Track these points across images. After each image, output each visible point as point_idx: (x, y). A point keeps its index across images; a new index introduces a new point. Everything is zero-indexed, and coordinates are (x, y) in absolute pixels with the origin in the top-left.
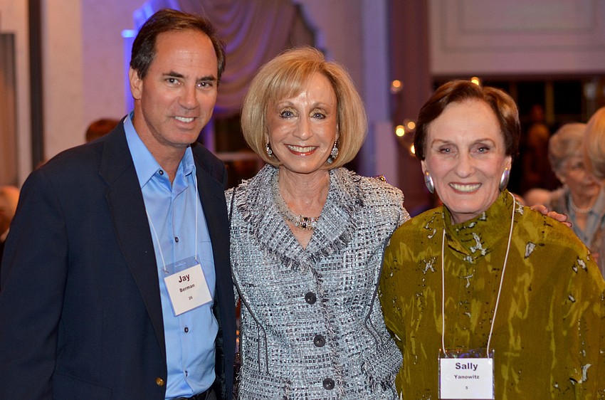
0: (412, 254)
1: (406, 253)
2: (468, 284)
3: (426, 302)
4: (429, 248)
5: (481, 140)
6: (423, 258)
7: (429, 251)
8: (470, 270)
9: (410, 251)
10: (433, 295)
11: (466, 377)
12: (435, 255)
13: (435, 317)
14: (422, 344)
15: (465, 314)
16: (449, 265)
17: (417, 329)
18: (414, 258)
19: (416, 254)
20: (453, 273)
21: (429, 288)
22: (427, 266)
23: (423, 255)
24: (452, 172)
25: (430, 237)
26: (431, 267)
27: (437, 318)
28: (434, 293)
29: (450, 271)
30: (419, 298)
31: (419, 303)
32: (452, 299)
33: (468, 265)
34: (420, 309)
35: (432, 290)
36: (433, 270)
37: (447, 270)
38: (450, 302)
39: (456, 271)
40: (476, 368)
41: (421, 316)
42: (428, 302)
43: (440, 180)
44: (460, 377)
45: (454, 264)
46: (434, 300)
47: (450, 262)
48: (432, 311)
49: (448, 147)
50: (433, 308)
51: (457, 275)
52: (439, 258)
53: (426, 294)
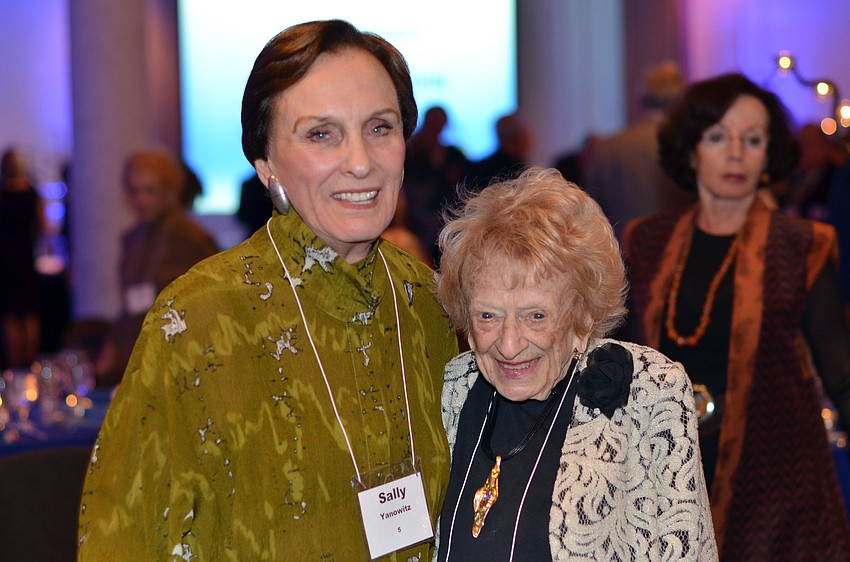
0: (244, 330)
1: (232, 332)
2: (367, 361)
3: (300, 405)
4: (271, 314)
5: (380, 113)
6: (265, 334)
7: (273, 319)
8: (364, 336)
9: (239, 328)
10: (310, 390)
11: (395, 513)
12: (289, 324)
13: (329, 427)
14: (320, 479)
15: (374, 409)
16: (324, 335)
17: (300, 456)
18: (249, 339)
19: (251, 331)
20: (336, 346)
21: (296, 382)
22: (279, 345)
23: (263, 329)
24: (337, 173)
25: (264, 297)
26: (288, 345)
27: (333, 427)
28: (310, 386)
29: (329, 343)
30: (282, 404)
31: (284, 410)
32: (345, 390)
33: (359, 329)
34: (293, 420)
35: (306, 384)
36: (294, 350)
37: (323, 344)
38: (345, 396)
39: (339, 342)
40: (404, 494)
41: (299, 432)
42: (303, 404)
43: (313, 189)
44: (388, 516)
45: (333, 332)
46: (314, 398)
47: (324, 329)
48: (318, 418)
49: (324, 129)
50: (319, 412)
51: (344, 347)
52: (298, 329)
53: (294, 393)
